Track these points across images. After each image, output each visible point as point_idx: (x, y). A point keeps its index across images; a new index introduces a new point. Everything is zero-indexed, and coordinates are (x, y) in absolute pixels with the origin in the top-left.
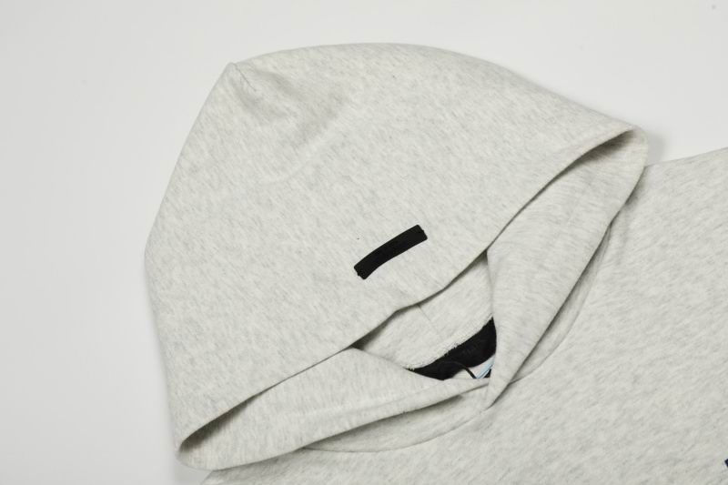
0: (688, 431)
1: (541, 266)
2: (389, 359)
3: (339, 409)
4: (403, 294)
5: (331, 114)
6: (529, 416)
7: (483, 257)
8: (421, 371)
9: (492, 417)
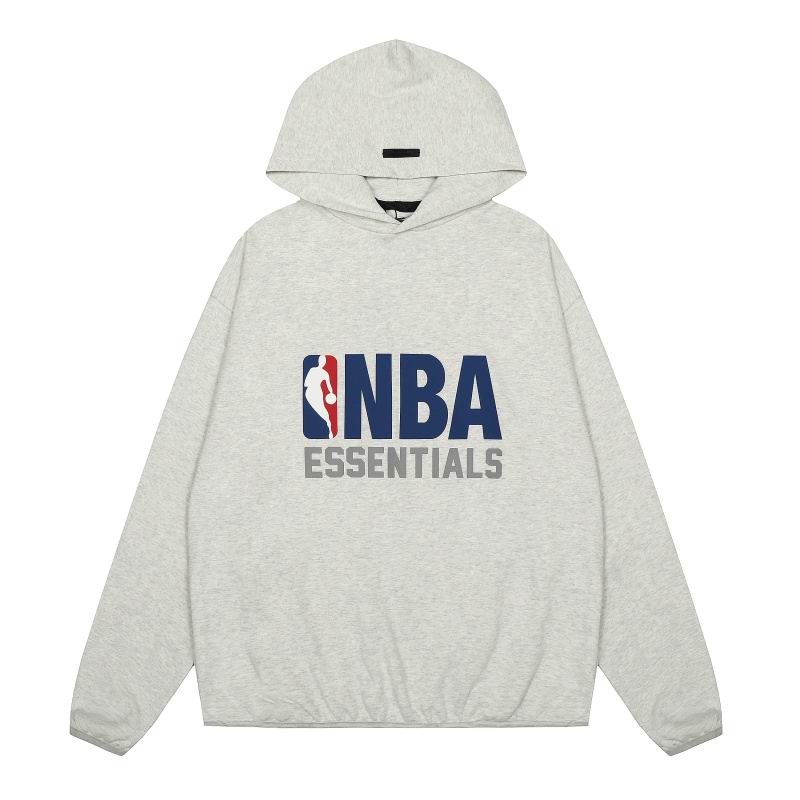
0: (459, 335)
1: (453, 199)
2: (372, 189)
3: (341, 200)
4: (395, 173)
5: (420, 81)
6: (404, 250)
7: (436, 178)
8: (380, 202)
9: (393, 238)
